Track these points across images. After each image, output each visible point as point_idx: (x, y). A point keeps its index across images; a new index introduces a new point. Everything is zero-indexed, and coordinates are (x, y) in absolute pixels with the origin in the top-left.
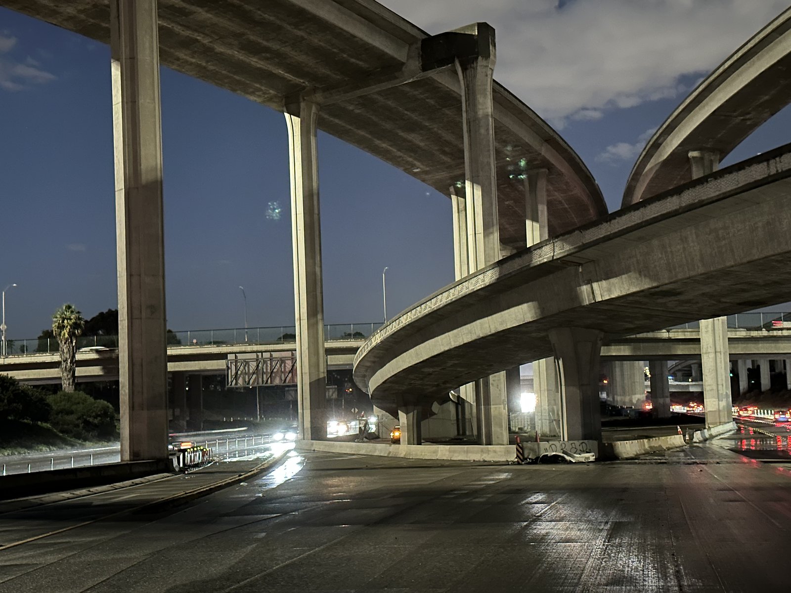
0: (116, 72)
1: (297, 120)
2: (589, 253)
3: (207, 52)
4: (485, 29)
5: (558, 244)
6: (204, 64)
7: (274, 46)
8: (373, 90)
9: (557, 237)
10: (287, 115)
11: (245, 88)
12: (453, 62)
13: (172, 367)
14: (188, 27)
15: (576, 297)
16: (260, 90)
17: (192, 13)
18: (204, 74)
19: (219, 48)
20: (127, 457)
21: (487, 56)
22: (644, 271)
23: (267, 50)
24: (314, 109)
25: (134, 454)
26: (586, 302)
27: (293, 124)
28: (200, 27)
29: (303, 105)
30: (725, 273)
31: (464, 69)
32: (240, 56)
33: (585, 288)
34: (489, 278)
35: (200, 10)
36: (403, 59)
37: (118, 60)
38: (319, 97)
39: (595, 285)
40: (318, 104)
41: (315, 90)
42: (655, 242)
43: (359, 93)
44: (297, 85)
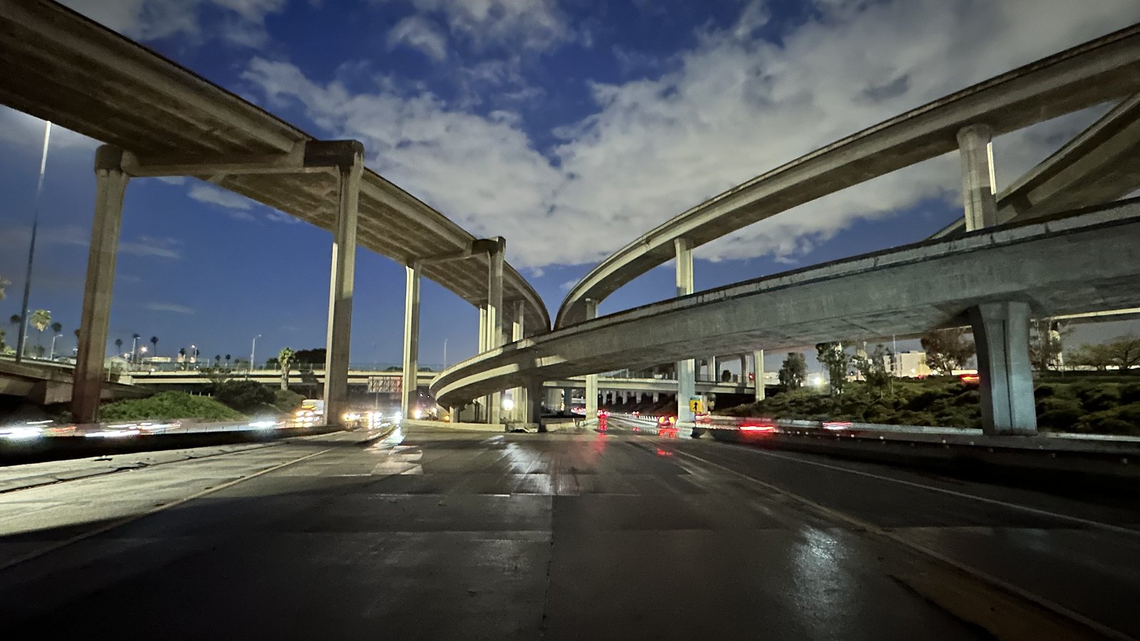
0: (335, 247)
1: (412, 271)
2: (542, 345)
3: (373, 237)
4: (501, 238)
5: (529, 341)
6: (371, 242)
7: (404, 237)
8: (449, 260)
9: (528, 338)
10: (407, 267)
11: (388, 253)
12: (486, 252)
13: (350, 381)
14: (366, 226)
15: (534, 363)
16: (395, 255)
17: (369, 221)
18: (370, 246)
19: (379, 236)
20: (326, 423)
21: (502, 251)
22: (562, 355)
23: (402, 239)
24: (420, 267)
25: (329, 422)
26: (538, 366)
27: (410, 272)
28: (372, 227)
29: (415, 264)
30: (594, 358)
31: (491, 256)
32: (389, 241)
33: (538, 360)
34: (498, 352)
35: (373, 219)
36: (464, 249)
37: (337, 243)
38: (423, 261)
39: (543, 359)
40: (424, 266)
41: (421, 258)
42: (567, 345)
43: (442, 261)
44: (413, 255)
